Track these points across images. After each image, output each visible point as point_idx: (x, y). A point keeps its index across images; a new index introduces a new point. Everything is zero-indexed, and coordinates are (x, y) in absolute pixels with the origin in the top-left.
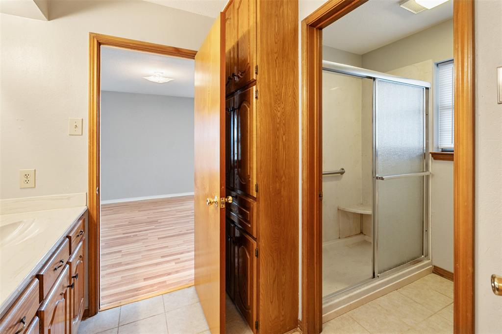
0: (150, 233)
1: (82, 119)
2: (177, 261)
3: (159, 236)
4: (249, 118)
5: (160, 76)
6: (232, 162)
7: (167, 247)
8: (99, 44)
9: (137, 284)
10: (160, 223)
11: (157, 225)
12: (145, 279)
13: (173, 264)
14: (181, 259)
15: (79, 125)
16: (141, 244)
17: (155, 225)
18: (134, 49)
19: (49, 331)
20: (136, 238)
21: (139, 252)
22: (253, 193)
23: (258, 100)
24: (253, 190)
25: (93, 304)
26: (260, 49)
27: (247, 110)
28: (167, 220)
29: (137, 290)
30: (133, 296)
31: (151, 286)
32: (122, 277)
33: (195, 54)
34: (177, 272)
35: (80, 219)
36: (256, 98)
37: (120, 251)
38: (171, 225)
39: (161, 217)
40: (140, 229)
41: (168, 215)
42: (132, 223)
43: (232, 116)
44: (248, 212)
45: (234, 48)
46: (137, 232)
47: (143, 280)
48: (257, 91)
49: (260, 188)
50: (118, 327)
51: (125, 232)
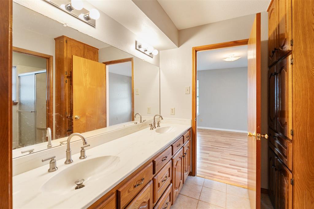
0: (225, 149)
1: (190, 87)
2: (239, 170)
3: (230, 153)
4: (286, 79)
5: (232, 57)
6: (276, 112)
7: (234, 160)
8: (196, 51)
9: (214, 172)
10: (232, 146)
11: (230, 146)
12: (219, 172)
13: (236, 171)
14: (242, 171)
15: (189, 90)
16: (220, 154)
17: (229, 146)
18: (212, 49)
19: (175, 168)
20: (217, 150)
21: (218, 158)
22: (289, 136)
23: (294, 65)
24: (289, 133)
25: (194, 171)
26: (294, 26)
27: (285, 73)
28: (238, 145)
29: (214, 175)
30: (211, 177)
31: (221, 176)
32: (207, 166)
33: (248, 41)
34: (238, 176)
35: (188, 130)
36: (292, 64)
37: (209, 154)
38: (239, 149)
39: (233, 142)
40: (220, 146)
41: (238, 143)
42: (216, 142)
43: (276, 78)
44: (286, 150)
45: (276, 29)
46: (218, 147)
47: (217, 172)
48: (292, 59)
49: (295, 133)
50: (203, 186)
51: (212, 145)
